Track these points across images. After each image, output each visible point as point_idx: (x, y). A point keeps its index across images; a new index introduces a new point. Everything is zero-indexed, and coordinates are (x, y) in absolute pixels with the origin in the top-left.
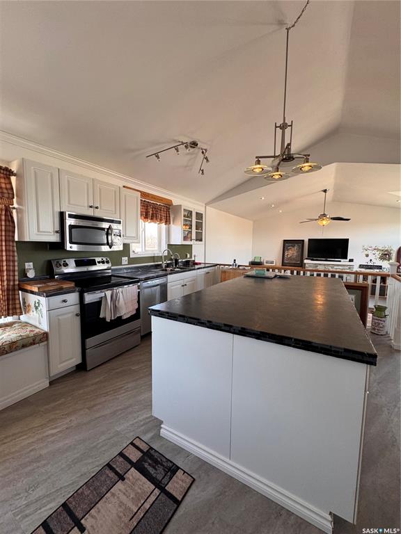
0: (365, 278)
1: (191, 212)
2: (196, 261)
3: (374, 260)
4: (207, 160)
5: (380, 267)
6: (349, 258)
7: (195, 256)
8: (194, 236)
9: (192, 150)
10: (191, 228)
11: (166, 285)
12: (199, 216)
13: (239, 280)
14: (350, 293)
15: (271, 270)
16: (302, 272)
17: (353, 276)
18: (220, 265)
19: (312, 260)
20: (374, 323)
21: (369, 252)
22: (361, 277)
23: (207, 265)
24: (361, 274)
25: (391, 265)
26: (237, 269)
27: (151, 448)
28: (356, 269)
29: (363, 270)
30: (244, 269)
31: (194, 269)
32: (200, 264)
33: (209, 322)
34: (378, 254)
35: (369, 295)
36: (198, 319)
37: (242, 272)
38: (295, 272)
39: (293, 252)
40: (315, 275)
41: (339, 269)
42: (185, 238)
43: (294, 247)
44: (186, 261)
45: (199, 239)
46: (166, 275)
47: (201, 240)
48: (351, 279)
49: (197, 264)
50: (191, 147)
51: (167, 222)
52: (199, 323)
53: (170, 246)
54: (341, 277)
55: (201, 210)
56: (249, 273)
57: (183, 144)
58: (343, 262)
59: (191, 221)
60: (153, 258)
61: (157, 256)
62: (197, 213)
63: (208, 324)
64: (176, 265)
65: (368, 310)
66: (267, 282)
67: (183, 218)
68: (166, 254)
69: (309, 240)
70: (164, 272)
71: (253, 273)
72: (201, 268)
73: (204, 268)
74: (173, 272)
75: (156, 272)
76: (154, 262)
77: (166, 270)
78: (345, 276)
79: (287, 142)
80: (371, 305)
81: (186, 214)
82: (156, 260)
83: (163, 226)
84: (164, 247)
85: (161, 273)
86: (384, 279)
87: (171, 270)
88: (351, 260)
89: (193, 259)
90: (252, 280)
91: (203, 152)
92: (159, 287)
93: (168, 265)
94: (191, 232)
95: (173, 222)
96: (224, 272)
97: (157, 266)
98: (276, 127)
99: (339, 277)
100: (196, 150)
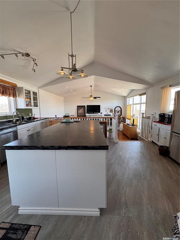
0: (106, 120)
1: (30, 91)
2: (35, 117)
3: (108, 113)
4: (37, 65)
5: (110, 115)
6: (101, 112)
7: (34, 115)
8: (32, 104)
9: (26, 58)
10: (30, 100)
11: (17, 131)
12: (35, 94)
13: (58, 125)
14: (101, 125)
15: (73, 119)
16: (85, 119)
17: (102, 119)
18: (49, 118)
19: (89, 114)
20: (109, 135)
21: (107, 110)
22: (104, 119)
23: (42, 119)
24: (104, 118)
25: (113, 114)
26: (57, 120)
27: (13, 224)
28: (103, 116)
29: (105, 116)
30: (61, 119)
31: (34, 121)
32: (38, 118)
33: (42, 146)
34: (109, 110)
35: (107, 125)
36: (36, 146)
37: (59, 121)
38: (82, 119)
39: (81, 111)
40: (90, 120)
41: (98, 116)
42: (27, 105)
43: (81, 108)
44: (29, 118)
45: (36, 105)
46: (16, 126)
47: (37, 106)
48: (102, 120)
49: (36, 118)
50: (26, 56)
51: (14, 96)
52: (36, 148)
53: (17, 110)
54: (98, 120)
55: (36, 91)
56: (62, 121)
57: (20, 53)
58: (99, 114)
59: (30, 96)
60: (6, 117)
61: (9, 116)
62: (33, 92)
63: (41, 148)
64: (23, 120)
65: (107, 131)
66: (71, 124)
67: (25, 94)
68: (15, 114)
69: (87, 106)
70: (15, 124)
71: (64, 121)
72: (38, 120)
73: (40, 120)
74: (20, 124)
75: (9, 125)
76: (7, 119)
77: (16, 123)
78: (99, 119)
79: (74, 63)
80: (108, 129)
81: (27, 92)
82: (8, 118)
83: (12, 98)
84: (14, 110)
85: (13, 125)
86: (111, 119)
87: (20, 123)
88: (101, 113)
89: (33, 116)
90: (64, 124)
91: (33, 60)
92: (12, 133)
93: (17, 120)
94: (31, 102)
95: (19, 96)
96: (51, 121)
97: (9, 122)
98: (69, 55)
99: (98, 119)
100: (29, 58)
